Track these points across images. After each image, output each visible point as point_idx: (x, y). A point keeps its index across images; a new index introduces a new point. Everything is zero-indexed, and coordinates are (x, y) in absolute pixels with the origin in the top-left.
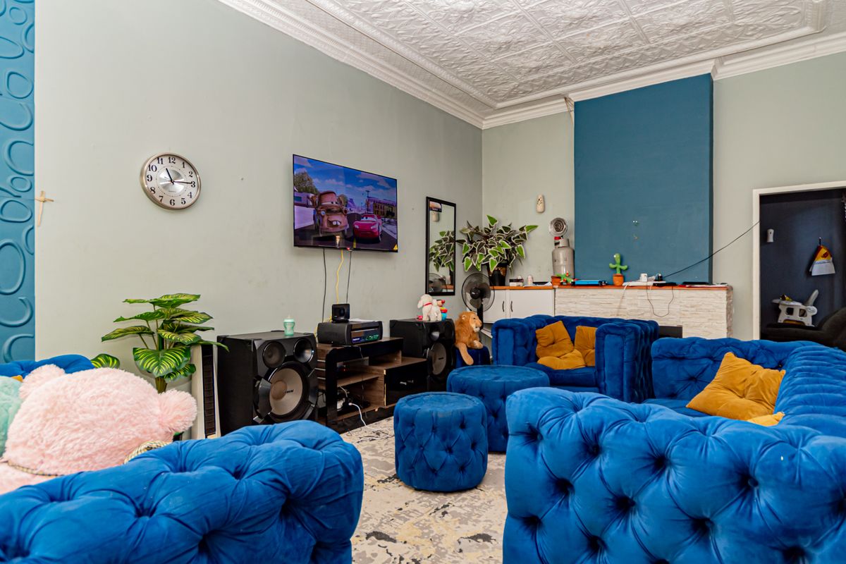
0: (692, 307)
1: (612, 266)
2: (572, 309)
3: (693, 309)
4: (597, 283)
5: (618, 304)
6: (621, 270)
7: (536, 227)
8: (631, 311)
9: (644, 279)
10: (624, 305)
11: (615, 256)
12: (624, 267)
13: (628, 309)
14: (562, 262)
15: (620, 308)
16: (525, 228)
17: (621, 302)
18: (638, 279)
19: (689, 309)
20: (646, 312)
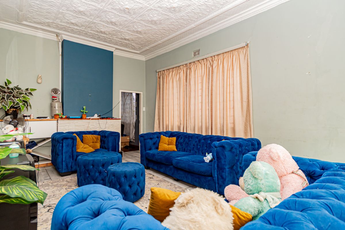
0: (112, 125)
1: (82, 111)
2: (67, 129)
3: (112, 126)
4: (80, 118)
5: (87, 126)
6: (85, 112)
7: (35, 90)
8: (92, 128)
9: (96, 116)
10: (89, 126)
11: (84, 107)
12: (87, 112)
13: (91, 127)
14: (57, 108)
15: (88, 127)
16: (29, 89)
17: (89, 124)
18: (93, 116)
19: (111, 126)
20: (97, 128)
